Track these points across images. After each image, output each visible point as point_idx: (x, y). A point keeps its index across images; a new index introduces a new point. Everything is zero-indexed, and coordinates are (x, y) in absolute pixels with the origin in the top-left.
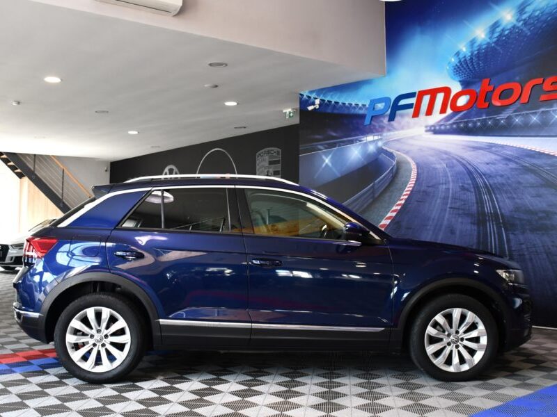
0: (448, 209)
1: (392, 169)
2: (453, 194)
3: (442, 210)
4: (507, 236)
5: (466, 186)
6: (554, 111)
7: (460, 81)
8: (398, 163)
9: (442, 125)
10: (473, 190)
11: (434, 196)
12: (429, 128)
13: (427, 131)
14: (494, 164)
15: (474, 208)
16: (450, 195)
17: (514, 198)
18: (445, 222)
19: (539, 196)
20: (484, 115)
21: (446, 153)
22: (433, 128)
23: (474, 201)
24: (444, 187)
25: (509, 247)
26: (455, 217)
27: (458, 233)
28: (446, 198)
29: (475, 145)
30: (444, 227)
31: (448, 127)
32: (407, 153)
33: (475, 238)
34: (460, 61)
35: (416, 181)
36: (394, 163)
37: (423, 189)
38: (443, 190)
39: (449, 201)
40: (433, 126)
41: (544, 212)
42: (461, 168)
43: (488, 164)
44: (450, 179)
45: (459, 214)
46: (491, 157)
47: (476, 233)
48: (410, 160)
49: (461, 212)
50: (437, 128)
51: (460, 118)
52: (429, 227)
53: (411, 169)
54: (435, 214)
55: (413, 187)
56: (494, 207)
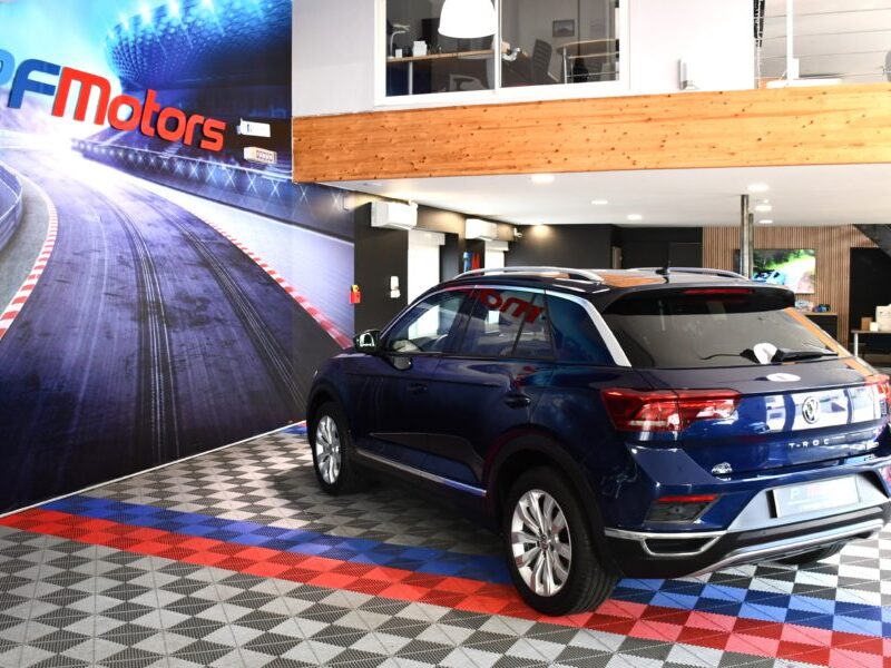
0: (103, 296)
1: (14, 210)
2: (109, 270)
3: (94, 298)
4: (169, 336)
5: (125, 257)
6: (210, 165)
7: (120, 78)
8: (25, 200)
9: (95, 144)
10: (132, 264)
11: (83, 273)
12: (76, 144)
13: (74, 148)
14: (156, 227)
15: (134, 295)
16: (106, 272)
17: (174, 280)
18: (99, 319)
19: (196, 278)
20: (146, 146)
21: (101, 197)
22: (82, 146)
23: (135, 283)
24: (97, 254)
25: (171, 351)
26: (112, 310)
27: (116, 336)
28: (100, 276)
29: (137, 192)
30: (97, 329)
31: (103, 151)
32: (41, 182)
33: (136, 341)
34: (121, 44)
35: (57, 241)
36: (19, 199)
37: (68, 257)
38: (97, 262)
39: (105, 282)
40: (82, 142)
41: (201, 299)
42: (119, 228)
43: (149, 225)
44: (106, 243)
45: (117, 305)
46: (152, 215)
47: (137, 335)
48: (45, 197)
49: (119, 300)
50: (89, 147)
51: (117, 142)
52: (76, 330)
53: (48, 217)
54: (85, 306)
55: (52, 253)
56: (156, 294)
